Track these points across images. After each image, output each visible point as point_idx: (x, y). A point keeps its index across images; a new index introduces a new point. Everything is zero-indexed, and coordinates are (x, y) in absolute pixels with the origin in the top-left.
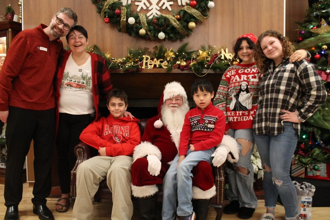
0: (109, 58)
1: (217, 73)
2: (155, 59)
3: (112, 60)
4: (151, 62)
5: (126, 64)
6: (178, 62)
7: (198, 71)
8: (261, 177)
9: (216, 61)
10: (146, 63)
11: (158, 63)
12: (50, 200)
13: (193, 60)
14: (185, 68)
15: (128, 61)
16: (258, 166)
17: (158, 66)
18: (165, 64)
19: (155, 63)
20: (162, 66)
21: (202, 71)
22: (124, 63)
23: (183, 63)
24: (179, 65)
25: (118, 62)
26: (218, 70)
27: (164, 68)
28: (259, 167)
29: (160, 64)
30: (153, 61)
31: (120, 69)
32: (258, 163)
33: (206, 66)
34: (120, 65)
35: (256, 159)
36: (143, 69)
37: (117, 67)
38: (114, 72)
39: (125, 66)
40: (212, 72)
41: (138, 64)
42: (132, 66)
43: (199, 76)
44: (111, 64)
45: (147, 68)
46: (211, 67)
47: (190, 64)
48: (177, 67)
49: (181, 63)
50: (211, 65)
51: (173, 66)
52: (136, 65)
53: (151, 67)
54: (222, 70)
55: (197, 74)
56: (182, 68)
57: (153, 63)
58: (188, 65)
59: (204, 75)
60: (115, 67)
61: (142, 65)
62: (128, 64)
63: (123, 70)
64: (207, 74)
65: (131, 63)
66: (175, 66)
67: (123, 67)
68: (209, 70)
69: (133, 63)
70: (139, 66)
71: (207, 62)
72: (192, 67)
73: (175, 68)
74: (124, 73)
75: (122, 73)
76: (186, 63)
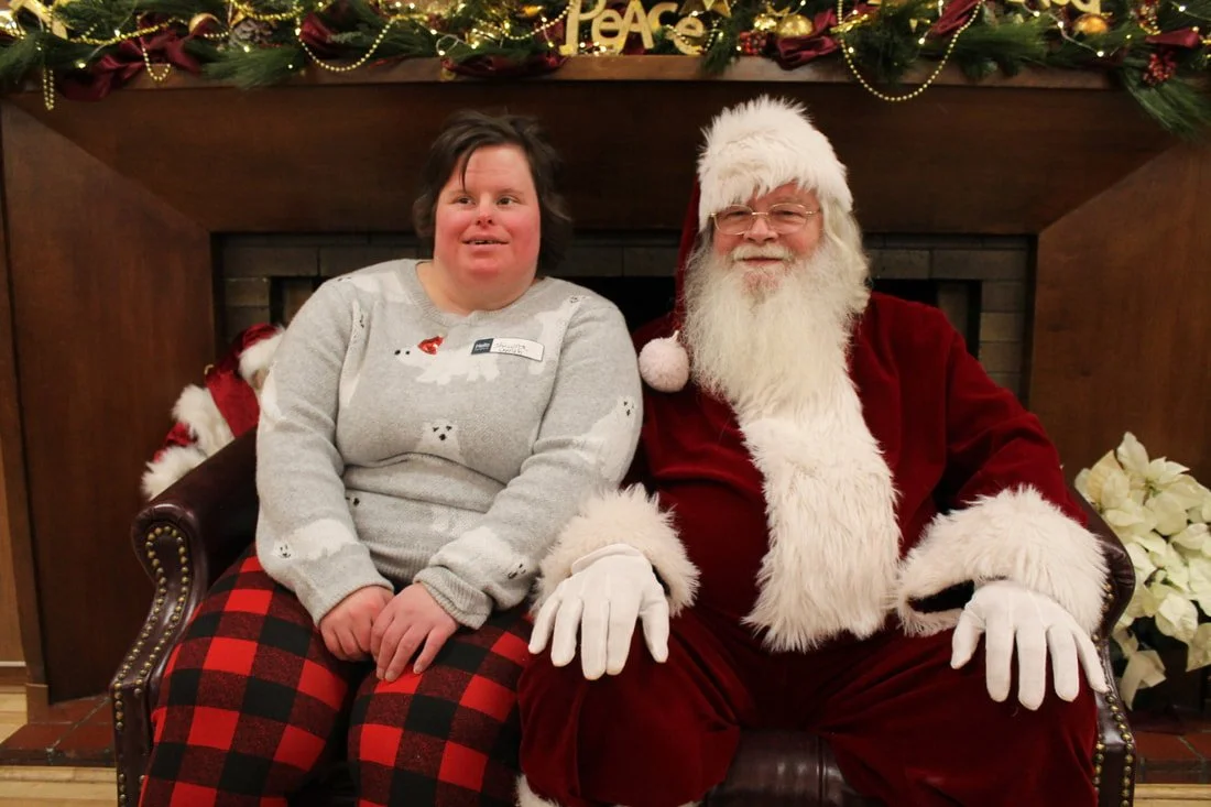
0: (377, 4)
1: (986, 82)
2: (635, 6)
3: (395, 11)
4: (609, 20)
5: (469, 29)
6: (763, 24)
7: (887, 61)
9: (981, 12)
10: (585, 29)
11: (649, 26)
12: (69, 781)
13: (846, 11)
14: (799, 50)
15: (481, 18)
16: (1196, 603)
17: (648, 43)
18: (687, 33)
19: (635, 28)
20: (671, 44)
21: (904, 66)
22: (460, 25)
23: (795, 26)
24: (771, 36)
25: (426, 18)
26: (992, 66)
27: (683, 54)
28: (1202, 606)
29: (665, 31)
30: (622, 15)
31: (435, 59)
32: (1194, 587)
33: (922, 41)
34: (438, 37)
35: (1186, 565)
36: (568, 58)
37: (420, 49)
38: (400, 74)
39: (467, 42)
40: (955, 79)
41: (537, 30)
42: (507, 39)
43: (887, 98)
44: (384, 31)
45: (590, 51)
46: (952, 46)
47: (832, 30)
48: (758, 46)
49: (778, 26)
50: (956, 36)
51: (738, 37)
52: (528, 36)
53: (610, 47)
54: (1007, 69)
55: (871, 89)
56: (789, 52)
57: (624, 28)
58: (823, 38)
59: (911, 96)
60: (406, 46)
61: (561, 36)
62: (482, 33)
63: (456, 65)
64: (929, 86)
65: (499, 26)
66: (751, 43)
67: (455, 44)
68: (943, 62)
69: (507, 26)
70: (546, 37)
71: (928, 21)
72: (843, 46)
73: (748, 50)
74: (459, 80)
75: (450, 78)
76: (810, 23)
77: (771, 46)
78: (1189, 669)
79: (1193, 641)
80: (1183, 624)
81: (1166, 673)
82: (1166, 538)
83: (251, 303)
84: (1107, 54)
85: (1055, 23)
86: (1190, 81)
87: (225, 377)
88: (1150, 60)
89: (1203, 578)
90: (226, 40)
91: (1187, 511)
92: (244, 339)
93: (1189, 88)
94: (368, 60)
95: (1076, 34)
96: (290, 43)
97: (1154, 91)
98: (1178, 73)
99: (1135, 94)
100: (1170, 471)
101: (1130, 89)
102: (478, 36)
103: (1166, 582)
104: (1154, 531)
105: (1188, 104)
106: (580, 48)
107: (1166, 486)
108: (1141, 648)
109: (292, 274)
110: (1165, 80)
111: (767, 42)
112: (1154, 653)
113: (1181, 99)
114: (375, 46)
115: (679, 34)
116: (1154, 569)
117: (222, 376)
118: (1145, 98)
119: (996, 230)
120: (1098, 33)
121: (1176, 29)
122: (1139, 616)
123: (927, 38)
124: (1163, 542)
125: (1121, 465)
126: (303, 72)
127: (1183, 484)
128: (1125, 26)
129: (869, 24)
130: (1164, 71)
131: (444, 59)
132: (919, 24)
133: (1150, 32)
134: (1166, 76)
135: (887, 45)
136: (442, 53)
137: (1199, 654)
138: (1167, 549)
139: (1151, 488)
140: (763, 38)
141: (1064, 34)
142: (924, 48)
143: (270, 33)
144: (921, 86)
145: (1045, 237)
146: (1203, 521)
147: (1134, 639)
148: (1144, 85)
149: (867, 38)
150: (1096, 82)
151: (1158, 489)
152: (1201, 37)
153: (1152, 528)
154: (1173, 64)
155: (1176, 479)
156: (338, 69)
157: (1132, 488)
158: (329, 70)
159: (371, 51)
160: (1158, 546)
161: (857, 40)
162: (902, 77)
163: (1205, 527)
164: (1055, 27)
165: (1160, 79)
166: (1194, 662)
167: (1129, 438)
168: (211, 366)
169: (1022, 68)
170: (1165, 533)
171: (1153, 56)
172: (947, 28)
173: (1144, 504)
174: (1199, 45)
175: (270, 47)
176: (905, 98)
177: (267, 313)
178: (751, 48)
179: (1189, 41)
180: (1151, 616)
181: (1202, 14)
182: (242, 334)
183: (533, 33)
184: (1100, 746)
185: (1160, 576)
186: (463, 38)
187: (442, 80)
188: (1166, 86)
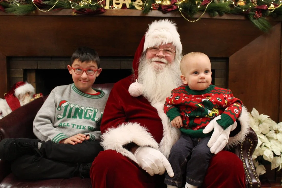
1: (215, 17)
5: (80, 1)
6: (158, 2)
7: (190, 11)
8: (277, 166)
10: (111, 2)
14: (168, 8)
16: (273, 151)
17: (128, 6)
18: (138, 4)
19: (124, 2)
20: (134, 7)
21: (195, 13)
22: (78, 0)
23: (166, 2)
24: (160, 5)
26: (217, 13)
27: (137, 9)
28: (274, 152)
29: (132, 3)
31: (71, 9)
32: (272, 147)
33: (199, 7)
34: (72, 3)
35: (270, 142)
36: (107, 10)
37: (67, 7)
38: (61, 13)
39: (79, 5)
40: (207, 17)
41: (99, 2)
42: (90, 5)
43: (190, 21)
44: (57, 1)
45: (112, 8)
46: (206, 8)
47: (176, 3)
48: (157, 8)
49: (162, 3)
50: (208, 5)
51: (152, 5)
52: (96, 4)
53: (118, 7)
54: (221, 14)
55: (186, 19)
56: (165, 9)
57: (122, 2)
58: (174, 6)
59: (196, 21)
60: (63, 5)
61: (105, 4)
62: (84, 3)
63: (76, 11)
64: (201, 18)
65: (88, 1)
66: (155, 6)
67: (77, 5)
68: (204, 12)
69: (90, 1)
70: (101, 4)
71: (200, 2)
72: (179, 8)
73: (154, 9)
74: (77, 15)
75: (75, 14)
76: (170, 2)
77: (160, 8)
78: (272, 169)
79: (272, 161)
80: (270, 157)
81: (266, 171)
82: (265, 135)
83: (18, 76)
84: (245, 11)
85: (232, 3)
86: (266, 18)
87: (11, 96)
88: (256, 12)
89: (274, 145)
90: (12, 2)
91: (269, 127)
92: (16, 86)
93: (265, 20)
94: (52, 9)
95: (237, 5)
96: (31, 3)
97: (257, 20)
98: (263, 16)
99: (252, 21)
100: (264, 117)
101: (251, 20)
102: (82, 3)
103: (265, 146)
104: (261, 133)
105: (265, 24)
106: (110, 7)
107: (264, 121)
108: (259, 164)
109: (30, 68)
110: (259, 18)
111: (159, 7)
112: (263, 166)
113: (263, 22)
114: (54, 5)
115: (136, 4)
116: (262, 143)
117: (10, 95)
118: (255, 22)
119: (219, 56)
120: (243, 6)
121: (262, 5)
122: (259, 155)
123: (200, 6)
124: (264, 136)
125: (252, 116)
126: (34, 12)
127: (268, 120)
128: (249, 4)
129: (185, 2)
130: (259, 15)
131: (73, 9)
132: (198, 2)
133: (255, 6)
134: (260, 16)
135: (190, 7)
136: (73, 8)
137: (274, 165)
138: (265, 138)
139: (260, 122)
140: (158, 5)
141: (234, 5)
142: (199, 9)
143: (25, 1)
144: (199, 18)
145: (231, 58)
146: (273, 130)
147: (257, 162)
148: (254, 18)
149: (185, 5)
150: (243, 18)
151: (262, 122)
152: (267, 7)
153: (261, 132)
154: (261, 14)
155: (266, 119)
156: (44, 11)
157: (255, 122)
158: (42, 11)
159: (53, 7)
160: (263, 137)
161: (183, 6)
162: (194, 16)
163: (274, 131)
164: (232, 4)
165: (258, 17)
166: (273, 167)
167: (254, 109)
168: (6, 93)
169: (224, 14)
170: (264, 134)
171: (256, 11)
172: (205, 3)
173: (259, 126)
174: (267, 9)
175: (25, 5)
176: (195, 21)
177: (22, 79)
178: (155, 8)
179: (265, 8)
180: (261, 155)
181: (268, 2)
182: (15, 84)
183: (97, 3)
184: (251, 183)
185: (263, 145)
186: (78, 4)
187: (73, 15)
188: (260, 19)
